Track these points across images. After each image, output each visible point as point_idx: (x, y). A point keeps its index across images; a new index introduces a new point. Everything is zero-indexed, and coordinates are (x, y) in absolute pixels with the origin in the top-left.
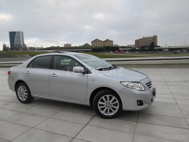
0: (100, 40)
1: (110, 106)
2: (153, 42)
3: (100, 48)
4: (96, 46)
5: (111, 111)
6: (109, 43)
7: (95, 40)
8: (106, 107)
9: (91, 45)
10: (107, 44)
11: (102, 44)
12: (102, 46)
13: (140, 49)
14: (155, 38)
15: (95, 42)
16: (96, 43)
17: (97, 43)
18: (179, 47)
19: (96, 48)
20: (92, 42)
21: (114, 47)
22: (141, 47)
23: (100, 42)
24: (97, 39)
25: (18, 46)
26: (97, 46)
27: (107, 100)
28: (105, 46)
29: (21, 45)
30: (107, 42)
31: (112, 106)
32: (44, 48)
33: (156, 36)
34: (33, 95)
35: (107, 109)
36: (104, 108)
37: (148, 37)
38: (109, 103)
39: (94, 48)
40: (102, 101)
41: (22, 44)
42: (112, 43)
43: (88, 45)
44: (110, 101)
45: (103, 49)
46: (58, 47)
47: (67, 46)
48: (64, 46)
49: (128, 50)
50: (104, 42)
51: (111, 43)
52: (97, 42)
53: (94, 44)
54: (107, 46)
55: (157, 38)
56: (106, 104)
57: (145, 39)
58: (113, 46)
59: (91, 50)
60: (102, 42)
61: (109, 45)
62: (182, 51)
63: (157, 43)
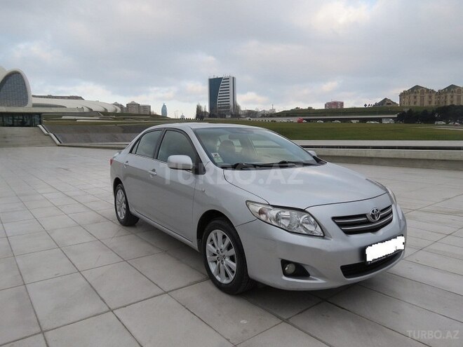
0: (428, 90)
4: (412, 104)
6: (455, 97)
7: (412, 89)
9: (398, 103)
10: (449, 98)
11: (434, 100)
12: (433, 104)
15: (412, 95)
16: (415, 97)
17: (418, 98)
19: (410, 111)
20: (403, 95)
23: (426, 95)
24: (417, 87)
25: (224, 108)
26: (418, 104)
28: (442, 105)
29: (229, 107)
30: (449, 95)
32: (277, 111)
39: (406, 110)
41: (231, 104)
43: (390, 104)
45: (433, 113)
46: (310, 109)
50: (440, 92)
52: (418, 95)
53: (407, 101)
54: (449, 103)
59: (396, 116)
60: (433, 95)
61: (455, 103)
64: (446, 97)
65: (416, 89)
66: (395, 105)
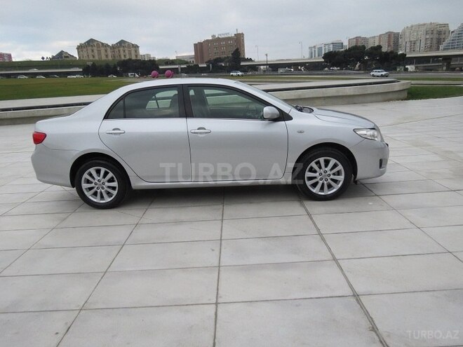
0: (102, 44)
1: (328, 178)
2: (237, 49)
3: (107, 66)
4: (91, 58)
5: (330, 187)
6: (127, 52)
7: (88, 42)
8: (321, 179)
10: (122, 52)
11: (110, 54)
12: (110, 58)
13: (208, 66)
14: (239, 38)
15: (90, 48)
16: (93, 51)
17: (96, 51)
18: (287, 60)
19: (94, 65)
20: (80, 48)
21: (144, 62)
22: (209, 62)
23: (103, 50)
24: (92, 40)
26: (97, 58)
27: (320, 168)
28: (118, 58)
30: (121, 49)
31: (332, 177)
33: (242, 34)
34: (137, 184)
35: (323, 184)
36: (317, 183)
37: (223, 36)
38: (326, 172)
39: (90, 64)
40: (312, 170)
42: (136, 51)
43: (68, 57)
44: (326, 169)
45: (115, 67)
49: (180, 70)
50: (113, 47)
51: (133, 49)
52: (95, 49)
53: (85, 54)
54: (123, 58)
55: (243, 40)
56: (320, 174)
57: (216, 41)
58: (139, 58)
59: (81, 70)
60: (109, 49)
61: (128, 57)
62: (296, 69)
63: (244, 51)
64: (119, 51)
65: (91, 42)
66: (73, 59)
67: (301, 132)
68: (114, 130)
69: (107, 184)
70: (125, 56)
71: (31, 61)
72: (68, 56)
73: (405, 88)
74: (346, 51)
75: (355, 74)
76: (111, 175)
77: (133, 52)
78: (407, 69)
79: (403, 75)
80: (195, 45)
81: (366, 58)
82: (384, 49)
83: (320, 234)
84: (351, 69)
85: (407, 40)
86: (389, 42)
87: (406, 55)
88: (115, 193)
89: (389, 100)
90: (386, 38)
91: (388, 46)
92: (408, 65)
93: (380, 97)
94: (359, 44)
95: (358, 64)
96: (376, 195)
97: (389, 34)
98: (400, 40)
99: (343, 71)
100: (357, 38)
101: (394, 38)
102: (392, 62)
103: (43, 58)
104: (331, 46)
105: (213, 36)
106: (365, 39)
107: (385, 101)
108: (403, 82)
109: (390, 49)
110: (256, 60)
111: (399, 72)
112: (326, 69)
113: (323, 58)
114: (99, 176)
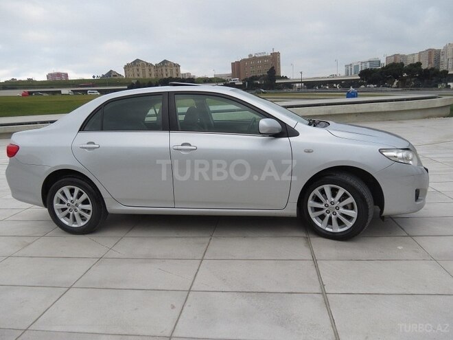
0: (147, 64)
2: (273, 67)
4: (136, 77)
6: (169, 71)
7: (134, 62)
9: (124, 75)
10: (164, 71)
11: (153, 73)
12: (153, 77)
13: (244, 84)
14: (275, 57)
15: (135, 68)
16: (138, 70)
17: (140, 70)
19: (137, 82)
20: (127, 67)
22: (245, 80)
23: (147, 69)
26: (141, 77)
28: (160, 77)
30: (164, 68)
31: (342, 210)
33: (278, 53)
34: (113, 207)
37: (260, 56)
39: (134, 82)
42: (177, 70)
46: (30, 80)
47: (57, 79)
48: (46, 79)
50: (157, 66)
51: (174, 68)
52: (140, 68)
53: (131, 73)
54: (165, 76)
55: (279, 59)
57: (253, 60)
58: (179, 77)
59: (126, 87)
60: (152, 68)
61: (169, 76)
62: (331, 87)
63: (279, 69)
64: (162, 70)
65: (137, 62)
66: (121, 77)
67: (309, 152)
68: (88, 143)
69: (81, 206)
70: (167, 75)
71: (84, 80)
72: (117, 75)
73: (447, 103)
74: (383, 68)
75: (392, 91)
76: (85, 196)
77: (174, 71)
78: (450, 86)
79: (444, 92)
80: (233, 64)
81: (405, 75)
82: (424, 67)
83: (324, 293)
84: (389, 87)
85: (449, 57)
86: (429, 59)
87: (448, 72)
88: (88, 217)
89: (429, 117)
90: (427, 55)
91: (429, 63)
92: (450, 82)
93: (419, 114)
94: (398, 61)
95: (396, 81)
96: (408, 236)
97: (430, 52)
98: (442, 58)
99: (380, 89)
100: (395, 56)
101: (435, 55)
102: (432, 79)
103: (94, 77)
104: (368, 64)
105: (250, 55)
106: (403, 56)
107: (425, 118)
108: (445, 98)
109: (430, 66)
110: (292, 78)
111: (440, 89)
112: (363, 86)
113: (359, 75)
114: (72, 196)
